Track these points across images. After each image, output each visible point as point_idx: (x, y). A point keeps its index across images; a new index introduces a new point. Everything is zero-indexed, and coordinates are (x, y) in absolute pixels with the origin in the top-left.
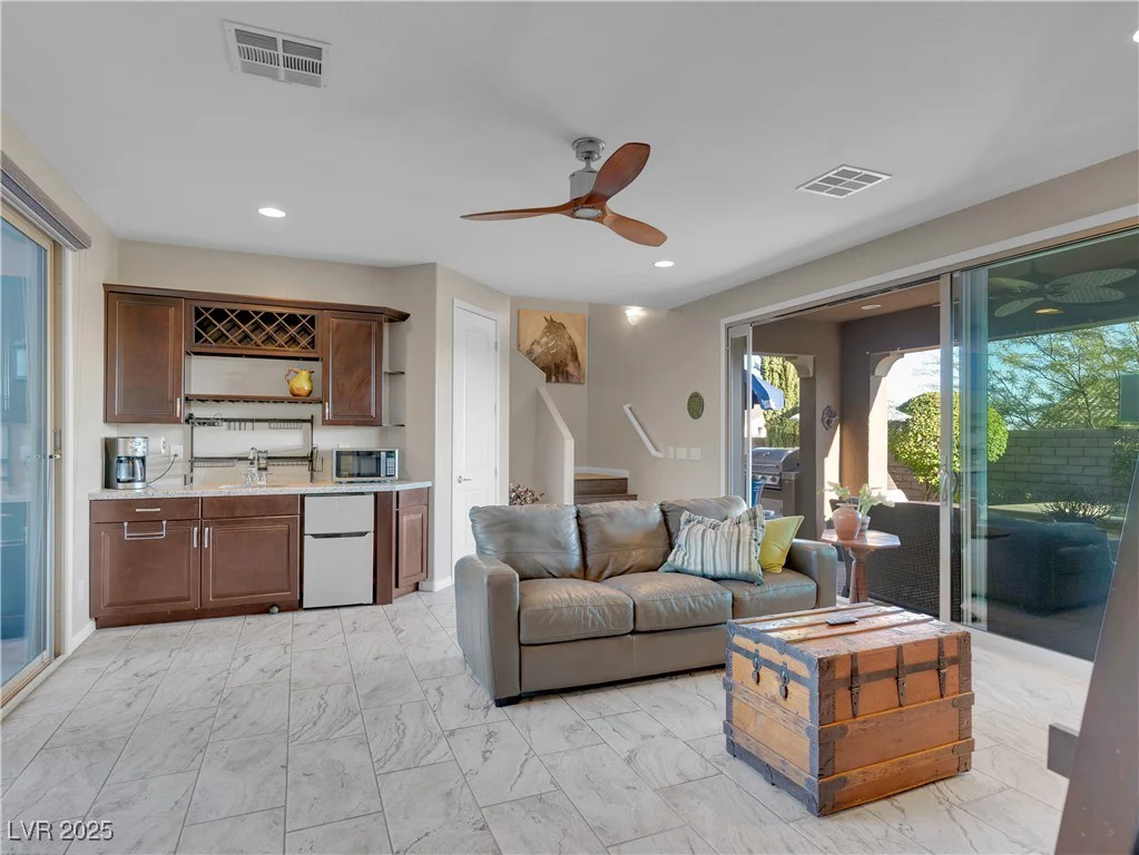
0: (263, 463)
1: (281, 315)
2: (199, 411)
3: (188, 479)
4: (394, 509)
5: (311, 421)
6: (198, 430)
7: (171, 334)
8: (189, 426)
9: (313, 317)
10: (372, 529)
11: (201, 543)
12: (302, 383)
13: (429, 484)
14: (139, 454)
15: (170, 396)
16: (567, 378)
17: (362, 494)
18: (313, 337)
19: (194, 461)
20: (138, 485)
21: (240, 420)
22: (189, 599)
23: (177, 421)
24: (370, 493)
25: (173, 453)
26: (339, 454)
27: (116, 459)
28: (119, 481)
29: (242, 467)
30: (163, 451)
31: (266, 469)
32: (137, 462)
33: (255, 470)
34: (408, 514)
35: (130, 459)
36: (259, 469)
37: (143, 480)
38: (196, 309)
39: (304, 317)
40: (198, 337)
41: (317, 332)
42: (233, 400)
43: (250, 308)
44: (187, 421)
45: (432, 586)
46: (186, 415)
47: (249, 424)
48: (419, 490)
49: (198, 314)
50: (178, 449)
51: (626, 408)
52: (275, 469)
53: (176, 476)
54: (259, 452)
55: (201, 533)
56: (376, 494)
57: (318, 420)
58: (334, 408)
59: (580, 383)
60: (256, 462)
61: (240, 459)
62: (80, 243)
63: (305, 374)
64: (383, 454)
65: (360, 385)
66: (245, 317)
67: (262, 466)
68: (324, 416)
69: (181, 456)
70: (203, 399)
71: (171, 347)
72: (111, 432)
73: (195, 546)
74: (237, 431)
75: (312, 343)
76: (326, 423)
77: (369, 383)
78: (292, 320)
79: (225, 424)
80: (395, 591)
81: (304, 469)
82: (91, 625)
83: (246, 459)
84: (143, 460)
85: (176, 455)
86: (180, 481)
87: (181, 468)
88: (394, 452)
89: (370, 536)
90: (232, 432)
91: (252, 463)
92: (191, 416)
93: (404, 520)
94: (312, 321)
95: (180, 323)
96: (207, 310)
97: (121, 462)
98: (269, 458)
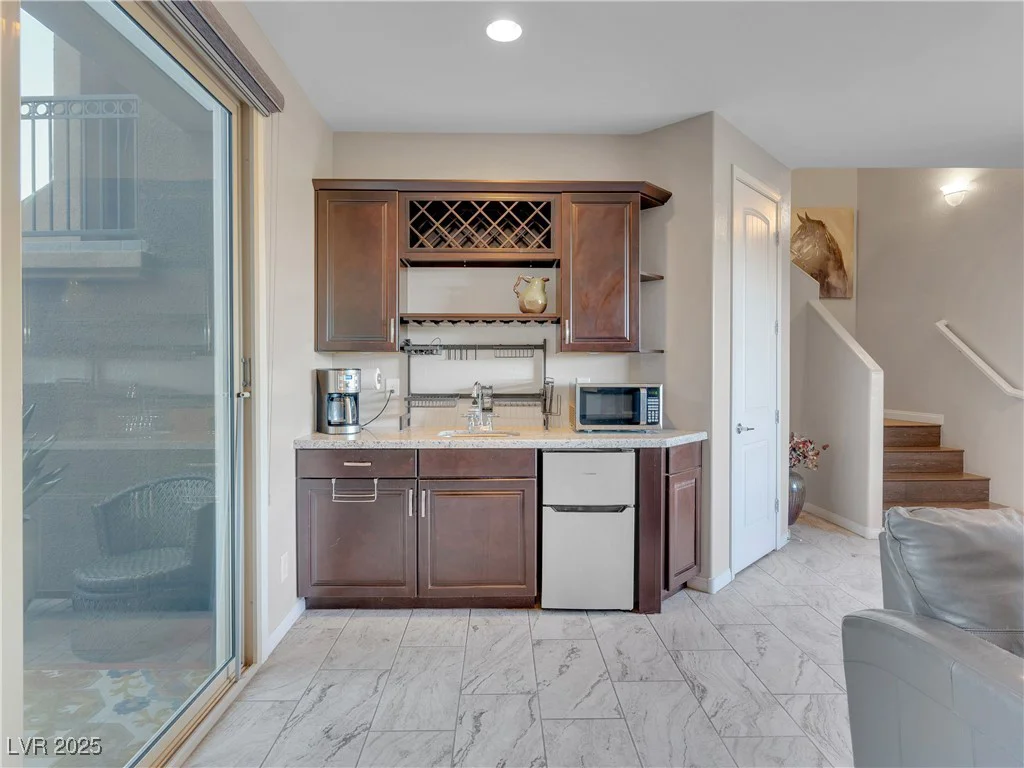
0: (488, 402)
1: (509, 204)
2: (417, 336)
3: (405, 422)
4: (663, 474)
5: (543, 347)
6: (416, 360)
7: (384, 236)
8: (405, 355)
9: (548, 204)
10: (632, 502)
11: (417, 511)
12: (535, 296)
13: (703, 436)
14: (352, 389)
15: (383, 317)
16: (828, 291)
17: (619, 450)
18: (549, 233)
19: (412, 399)
20: (351, 429)
21: (460, 347)
22: (403, 584)
23: (390, 349)
24: (629, 450)
25: (389, 389)
26: (585, 391)
27: (326, 397)
28: (330, 424)
29: (464, 406)
30: (378, 386)
31: (491, 410)
32: (348, 400)
33: (478, 411)
34: (681, 480)
35: (342, 396)
36: (484, 410)
37: (356, 423)
38: (412, 203)
39: (537, 204)
40: (414, 240)
41: (554, 224)
42: (454, 320)
43: (472, 198)
44: (402, 349)
45: (709, 583)
46: (401, 342)
47: (471, 353)
48: (691, 445)
49: (414, 209)
50: (394, 383)
51: (941, 325)
52: (503, 411)
53: (391, 417)
54: (484, 388)
55: (417, 497)
56: (637, 451)
57: (552, 345)
58: (575, 329)
59: (845, 298)
60: (479, 401)
61: (462, 396)
62: (273, 104)
63: (537, 283)
64: (643, 392)
65: (609, 295)
66: (466, 209)
67: (487, 405)
68: (563, 338)
69: (397, 393)
70: (420, 321)
71: (384, 256)
72: (324, 363)
73: (411, 515)
74: (458, 362)
75: (547, 242)
76: (564, 348)
77: (621, 292)
78: (523, 209)
79: (444, 352)
80: (664, 592)
81: (536, 411)
82: (298, 607)
83: (468, 396)
84: (355, 397)
85: (392, 391)
86: (396, 423)
87: (397, 408)
88: (657, 389)
89: (630, 513)
90: (452, 361)
91: (475, 403)
92: (407, 342)
93: (676, 488)
94: (547, 210)
95: (393, 222)
96: (423, 203)
97: (332, 400)
98: (495, 396)
